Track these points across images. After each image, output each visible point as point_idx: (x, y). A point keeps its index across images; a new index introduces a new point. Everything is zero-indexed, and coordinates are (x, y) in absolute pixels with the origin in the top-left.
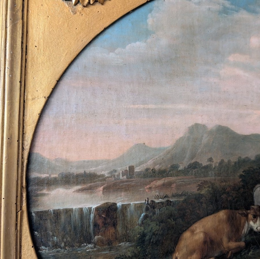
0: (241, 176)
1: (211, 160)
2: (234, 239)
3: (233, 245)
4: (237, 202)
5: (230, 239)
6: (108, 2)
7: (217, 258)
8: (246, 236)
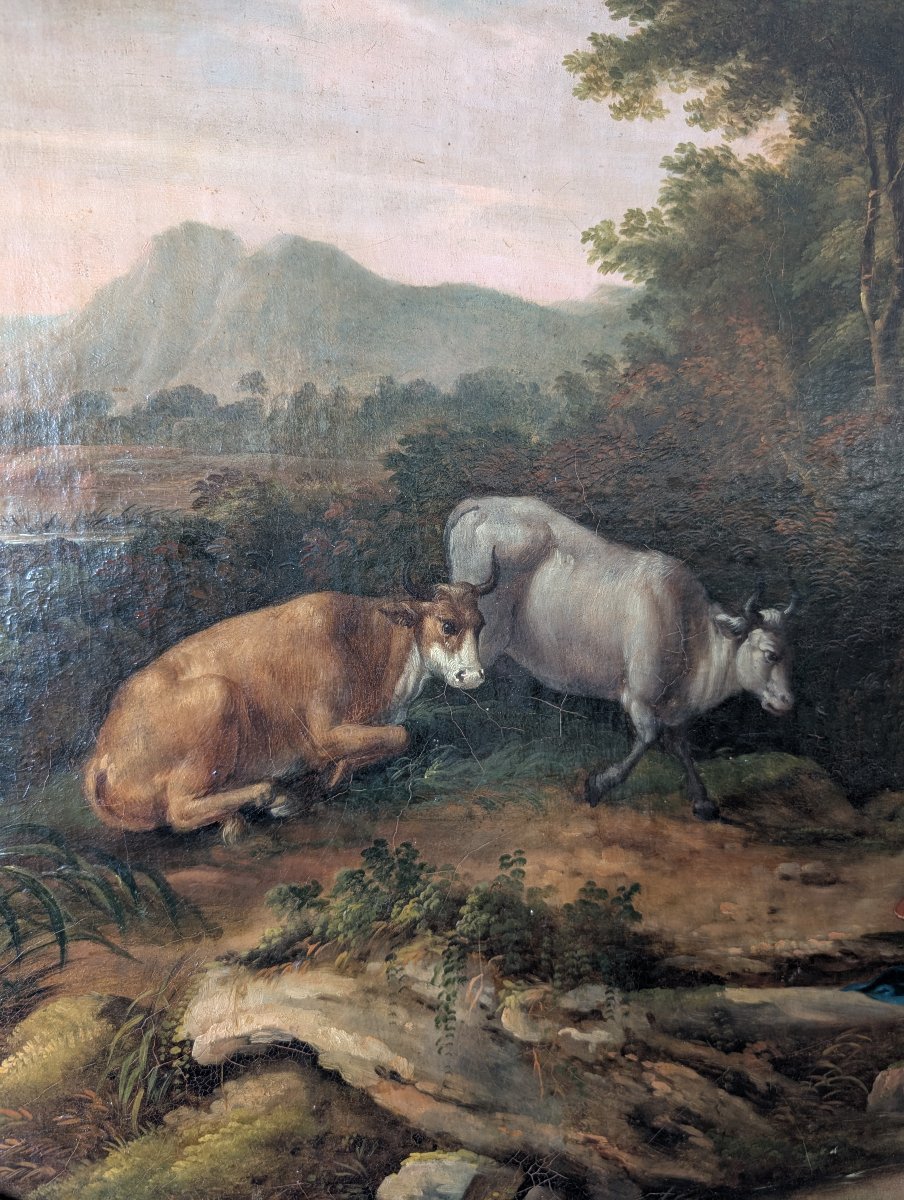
0: (392, 460)
1: (255, 382)
2: (358, 713)
3: (353, 735)
4: (372, 563)
7: (281, 785)
8: (410, 703)
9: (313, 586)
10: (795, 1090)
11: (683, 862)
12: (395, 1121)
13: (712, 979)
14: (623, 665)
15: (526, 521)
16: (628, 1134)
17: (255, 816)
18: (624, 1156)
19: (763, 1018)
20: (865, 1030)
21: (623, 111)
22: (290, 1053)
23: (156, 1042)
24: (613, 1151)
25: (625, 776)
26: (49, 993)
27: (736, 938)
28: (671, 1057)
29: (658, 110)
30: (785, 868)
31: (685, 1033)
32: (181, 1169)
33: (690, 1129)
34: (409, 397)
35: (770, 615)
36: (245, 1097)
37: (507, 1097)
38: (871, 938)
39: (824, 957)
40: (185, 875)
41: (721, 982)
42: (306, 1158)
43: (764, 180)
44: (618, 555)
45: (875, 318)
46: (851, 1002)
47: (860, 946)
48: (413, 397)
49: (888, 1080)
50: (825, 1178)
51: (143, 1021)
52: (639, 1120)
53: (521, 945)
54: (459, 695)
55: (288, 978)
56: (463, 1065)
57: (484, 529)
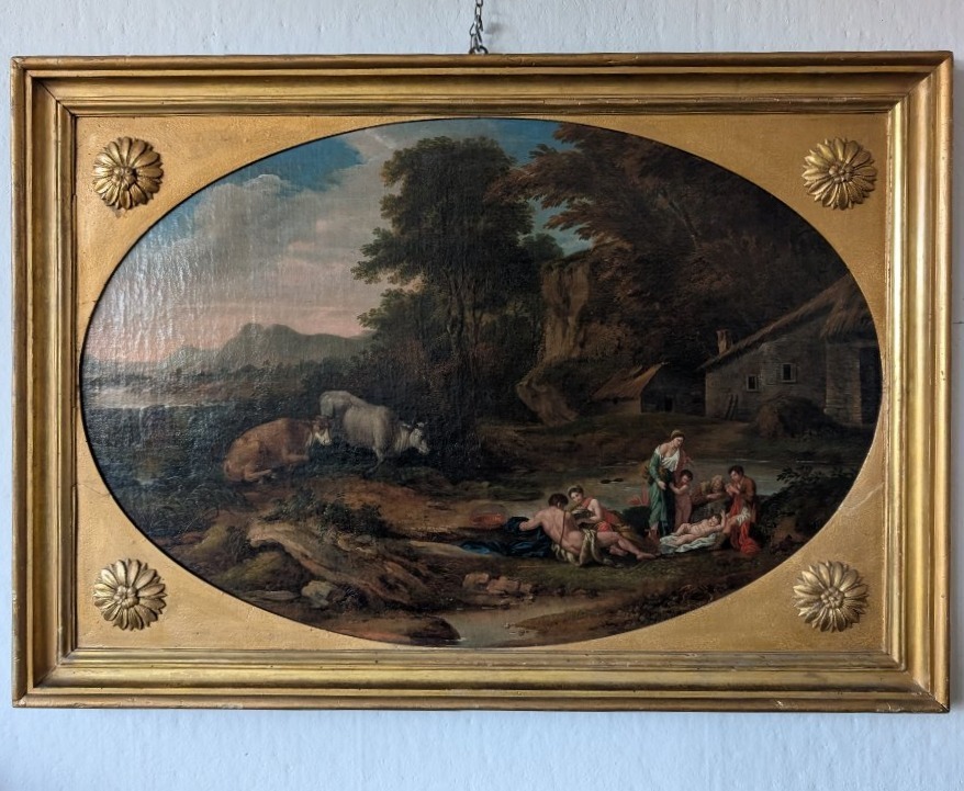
0: (304, 381)
1: (267, 362)
2: (295, 451)
3: (294, 457)
4: (298, 410)
5: (290, 452)
6: (151, 202)
7: (275, 470)
8: (310, 448)
10: (436, 577)
11: (394, 499)
12: (307, 570)
13: (404, 537)
14: (373, 438)
15: (343, 397)
16: (379, 584)
17: (267, 479)
18: (378, 591)
19: (424, 551)
20: (461, 559)
21: (369, 282)
22: (275, 546)
23: (241, 539)
24: (374, 589)
25: (375, 472)
26: (214, 523)
27: (413, 524)
28: (392, 561)
29: (380, 280)
30: (429, 503)
31: (397, 553)
32: (247, 576)
33: (400, 585)
34: (307, 365)
35: (420, 424)
36: (266, 558)
37: (339, 567)
38: (460, 528)
39: (444, 533)
40: (249, 494)
41: (409, 539)
42: (281, 578)
43: (413, 296)
44: (372, 407)
45: (452, 333)
46: (455, 550)
47: (457, 531)
48: (310, 364)
49: (470, 578)
50: (449, 608)
51: (238, 534)
52: (383, 579)
53: (343, 520)
54: (323, 447)
55: (277, 524)
56: (327, 556)
57: (331, 400)
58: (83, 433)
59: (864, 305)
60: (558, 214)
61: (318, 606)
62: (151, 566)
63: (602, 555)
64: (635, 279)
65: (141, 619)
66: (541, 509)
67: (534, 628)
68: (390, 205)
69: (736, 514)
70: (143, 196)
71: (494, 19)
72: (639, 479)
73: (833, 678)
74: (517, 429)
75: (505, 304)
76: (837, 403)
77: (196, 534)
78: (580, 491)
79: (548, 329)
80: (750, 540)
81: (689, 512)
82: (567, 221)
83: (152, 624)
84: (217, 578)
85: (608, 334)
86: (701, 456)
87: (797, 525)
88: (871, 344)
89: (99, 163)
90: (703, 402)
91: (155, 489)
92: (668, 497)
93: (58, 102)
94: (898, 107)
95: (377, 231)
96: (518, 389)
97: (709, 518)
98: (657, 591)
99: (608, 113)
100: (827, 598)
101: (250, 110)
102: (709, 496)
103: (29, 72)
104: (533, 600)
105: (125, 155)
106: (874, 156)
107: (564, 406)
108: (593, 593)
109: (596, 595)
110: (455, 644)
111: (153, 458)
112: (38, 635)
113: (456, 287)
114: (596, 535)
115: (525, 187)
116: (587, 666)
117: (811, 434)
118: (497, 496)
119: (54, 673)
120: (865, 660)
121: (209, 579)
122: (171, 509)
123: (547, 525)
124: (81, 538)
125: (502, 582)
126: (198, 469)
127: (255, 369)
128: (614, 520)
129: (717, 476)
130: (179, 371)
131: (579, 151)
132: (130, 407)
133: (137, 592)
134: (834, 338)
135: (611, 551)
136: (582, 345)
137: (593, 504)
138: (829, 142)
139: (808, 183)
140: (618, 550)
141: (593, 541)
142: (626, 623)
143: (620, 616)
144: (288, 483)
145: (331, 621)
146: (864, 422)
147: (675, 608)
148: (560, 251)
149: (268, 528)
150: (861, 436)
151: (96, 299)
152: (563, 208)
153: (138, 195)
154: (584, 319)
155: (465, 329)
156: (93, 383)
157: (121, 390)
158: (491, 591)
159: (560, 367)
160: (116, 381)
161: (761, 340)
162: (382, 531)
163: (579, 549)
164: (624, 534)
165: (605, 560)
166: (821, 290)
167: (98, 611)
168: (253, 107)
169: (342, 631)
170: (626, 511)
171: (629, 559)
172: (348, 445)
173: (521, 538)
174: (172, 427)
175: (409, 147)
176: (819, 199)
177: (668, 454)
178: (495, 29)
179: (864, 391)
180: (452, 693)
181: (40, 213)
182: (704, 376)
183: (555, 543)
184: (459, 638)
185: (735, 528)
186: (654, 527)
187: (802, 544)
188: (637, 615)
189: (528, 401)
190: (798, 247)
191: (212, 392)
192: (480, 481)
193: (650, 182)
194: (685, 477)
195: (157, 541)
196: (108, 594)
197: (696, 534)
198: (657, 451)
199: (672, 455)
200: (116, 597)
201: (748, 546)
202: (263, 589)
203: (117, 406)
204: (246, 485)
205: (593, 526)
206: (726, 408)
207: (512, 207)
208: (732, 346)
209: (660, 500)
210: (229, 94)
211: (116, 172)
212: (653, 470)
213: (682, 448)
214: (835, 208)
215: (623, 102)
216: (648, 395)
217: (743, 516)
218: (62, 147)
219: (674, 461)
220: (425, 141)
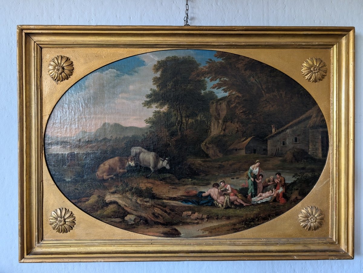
0: (125, 143)
1: (112, 137)
2: (122, 169)
3: (121, 171)
4: (123, 153)
5: (120, 168)
6: (69, 79)
7: (115, 175)
8: (127, 167)
9: (117, 156)
10: (173, 213)
11: (158, 185)
12: (126, 211)
13: (161, 199)
14: (150, 164)
15: (139, 149)
16: (152, 216)
17: (112, 178)
18: (152, 218)
19: (168, 204)
20: (181, 207)
21: (148, 108)
22: (115, 203)
23: (103, 200)
24: (150, 217)
25: (150, 176)
26: (93, 194)
27: (164, 194)
28: (157, 207)
29: (152, 107)
30: (170, 187)
31: (159, 205)
32: (105, 213)
33: (160, 216)
34: (126, 138)
35: (166, 158)
36: (111, 207)
37: (138, 210)
38: (181, 196)
39: (176, 197)
40: (105, 184)
41: (163, 199)
42: (117, 214)
43: (164, 113)
44: (149, 152)
45: (178, 126)
46: (179, 203)
47: (180, 197)
48: (128, 137)
49: (185, 213)
50: (177, 224)
51: (101, 198)
52: (154, 214)
53: (140, 193)
54: (132, 167)
55: (115, 195)
56: (133, 206)
57: (135, 150)
58: (45, 162)
59: (322, 116)
60: (216, 83)
61: (130, 224)
62: (70, 210)
63: (231, 205)
64: (243, 107)
65: (66, 229)
66: (210, 189)
67: (207, 231)
68: (156, 80)
69: (278, 189)
70: (66, 77)
71: (192, 15)
72: (245, 178)
73: (313, 247)
74: (202, 160)
75: (197, 115)
76: (313, 150)
77: (87, 198)
78: (224, 182)
79: (212, 124)
80: (283, 199)
81: (262, 189)
82: (219, 86)
83: (71, 231)
84: (94, 214)
85: (234, 126)
86: (266, 170)
87: (299, 193)
88: (325, 130)
89: (50, 65)
90: (267, 150)
91: (71, 182)
92: (255, 184)
93: (35, 42)
94: (335, 46)
95: (151, 89)
96: (202, 146)
97: (269, 191)
98: (251, 217)
99: (234, 48)
100: (310, 219)
101: (105, 46)
102: (269, 183)
103: (24, 31)
104: (207, 221)
105: (60, 62)
106: (327, 64)
107: (218, 152)
108: (228, 218)
109: (229, 219)
110: (179, 237)
111: (71, 171)
112: (28, 236)
113: (179, 110)
114: (229, 198)
115: (204, 74)
116: (226, 244)
117: (304, 161)
118: (194, 184)
119: (34, 249)
120: (323, 241)
121: (91, 214)
122: (77, 189)
123: (212, 194)
124: (44, 200)
125: (196, 215)
126: (87, 175)
127: (108, 139)
128: (236, 192)
129: (272, 176)
130: (80, 140)
131: (223, 61)
132: (62, 153)
133: (65, 220)
134: (312, 127)
135: (235, 203)
136: (224, 130)
137: (228, 187)
138: (311, 59)
139: (303, 73)
140: (237, 203)
141: (228, 200)
142: (240, 228)
143: (238, 226)
144: (119, 180)
145: (135, 229)
146: (322, 157)
147: (257, 223)
148: (217, 97)
149: (112, 196)
150: (322, 162)
151: (50, 114)
152: (218, 81)
153: (65, 76)
154: (225, 121)
155: (183, 125)
156: (49, 144)
157: (59, 147)
158: (192, 218)
159: (216, 138)
160: (57, 143)
161: (287, 129)
162: (153, 197)
163: (223, 203)
164: (239, 197)
165: (233, 206)
166: (307, 111)
167: (51, 227)
168: (106, 45)
169: (139, 232)
170: (240, 189)
171: (241, 206)
172: (141, 166)
173: (202, 199)
174: (77, 160)
175: (163, 60)
176: (307, 79)
177: (254, 169)
178: (192, 19)
179: (323, 146)
180: (179, 255)
181: (28, 83)
182: (267, 141)
183: (215, 201)
184: (181, 235)
185: (278, 195)
186: (250, 194)
187: (301, 200)
188: (244, 225)
189: (205, 150)
190: (300, 96)
191: (91, 147)
192: (188, 179)
193: (248, 73)
194: (261, 177)
195: (72, 201)
196: (55, 221)
197: (265, 197)
198: (251, 168)
199: (256, 169)
200: (57, 222)
201: (282, 201)
202: (110, 217)
203: (58, 152)
204: (104, 180)
205: (228, 194)
206: (275, 152)
207: (199, 81)
208: (277, 130)
209: (252, 185)
210: (98, 40)
211: (57, 68)
212: (249, 174)
213: (260, 166)
214: (313, 82)
215: (239, 44)
216: (247, 148)
217: (281, 190)
218: (36, 59)
219: (257, 171)
220: (168, 58)
